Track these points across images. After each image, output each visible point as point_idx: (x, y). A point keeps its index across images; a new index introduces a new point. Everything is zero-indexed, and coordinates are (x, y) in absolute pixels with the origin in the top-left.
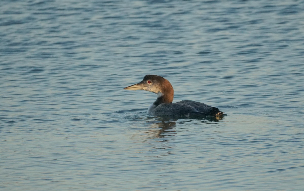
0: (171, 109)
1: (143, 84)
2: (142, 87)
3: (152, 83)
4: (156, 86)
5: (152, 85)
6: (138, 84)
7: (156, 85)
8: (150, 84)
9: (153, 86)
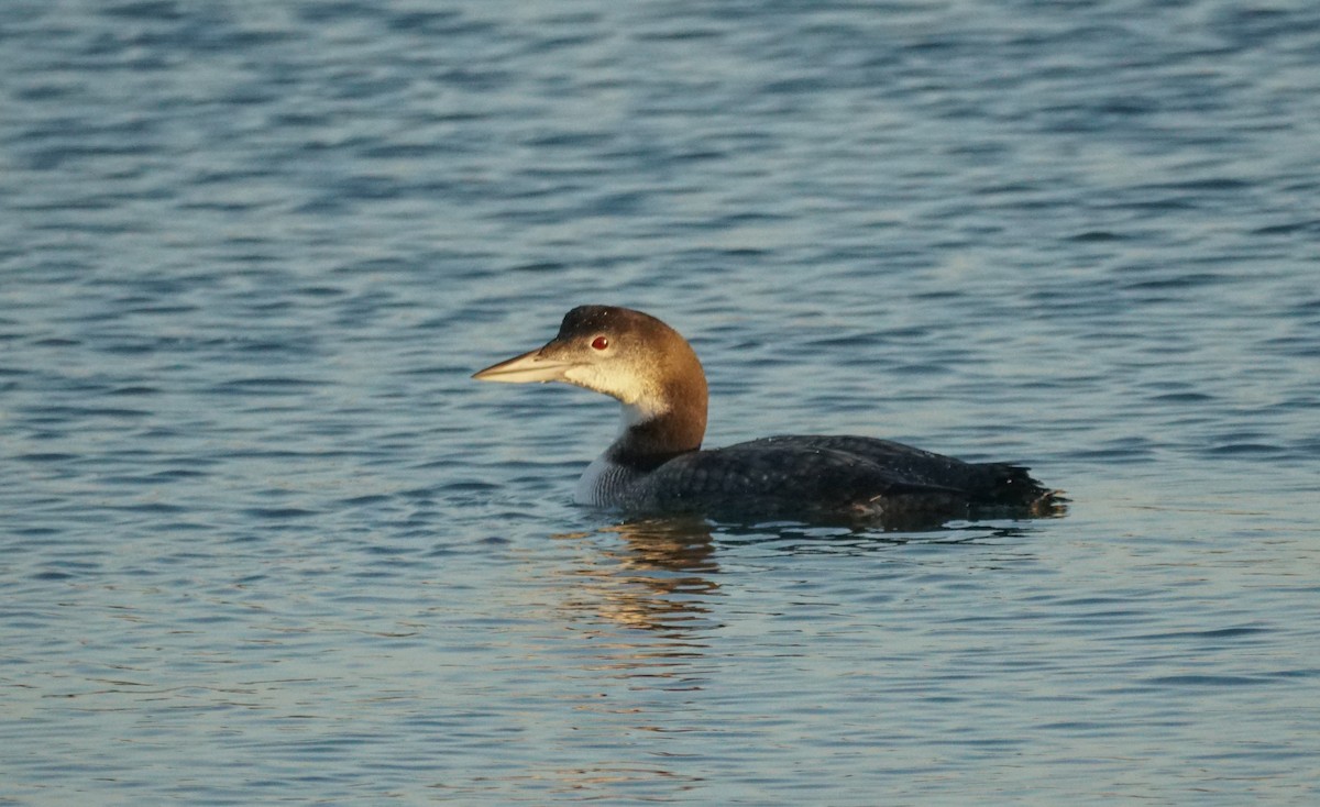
0: (765, 478)
1: (566, 354)
2: (560, 369)
3: (613, 347)
4: (633, 361)
5: (617, 356)
6: (540, 354)
7: (638, 356)
8: (606, 352)
9: (619, 363)
